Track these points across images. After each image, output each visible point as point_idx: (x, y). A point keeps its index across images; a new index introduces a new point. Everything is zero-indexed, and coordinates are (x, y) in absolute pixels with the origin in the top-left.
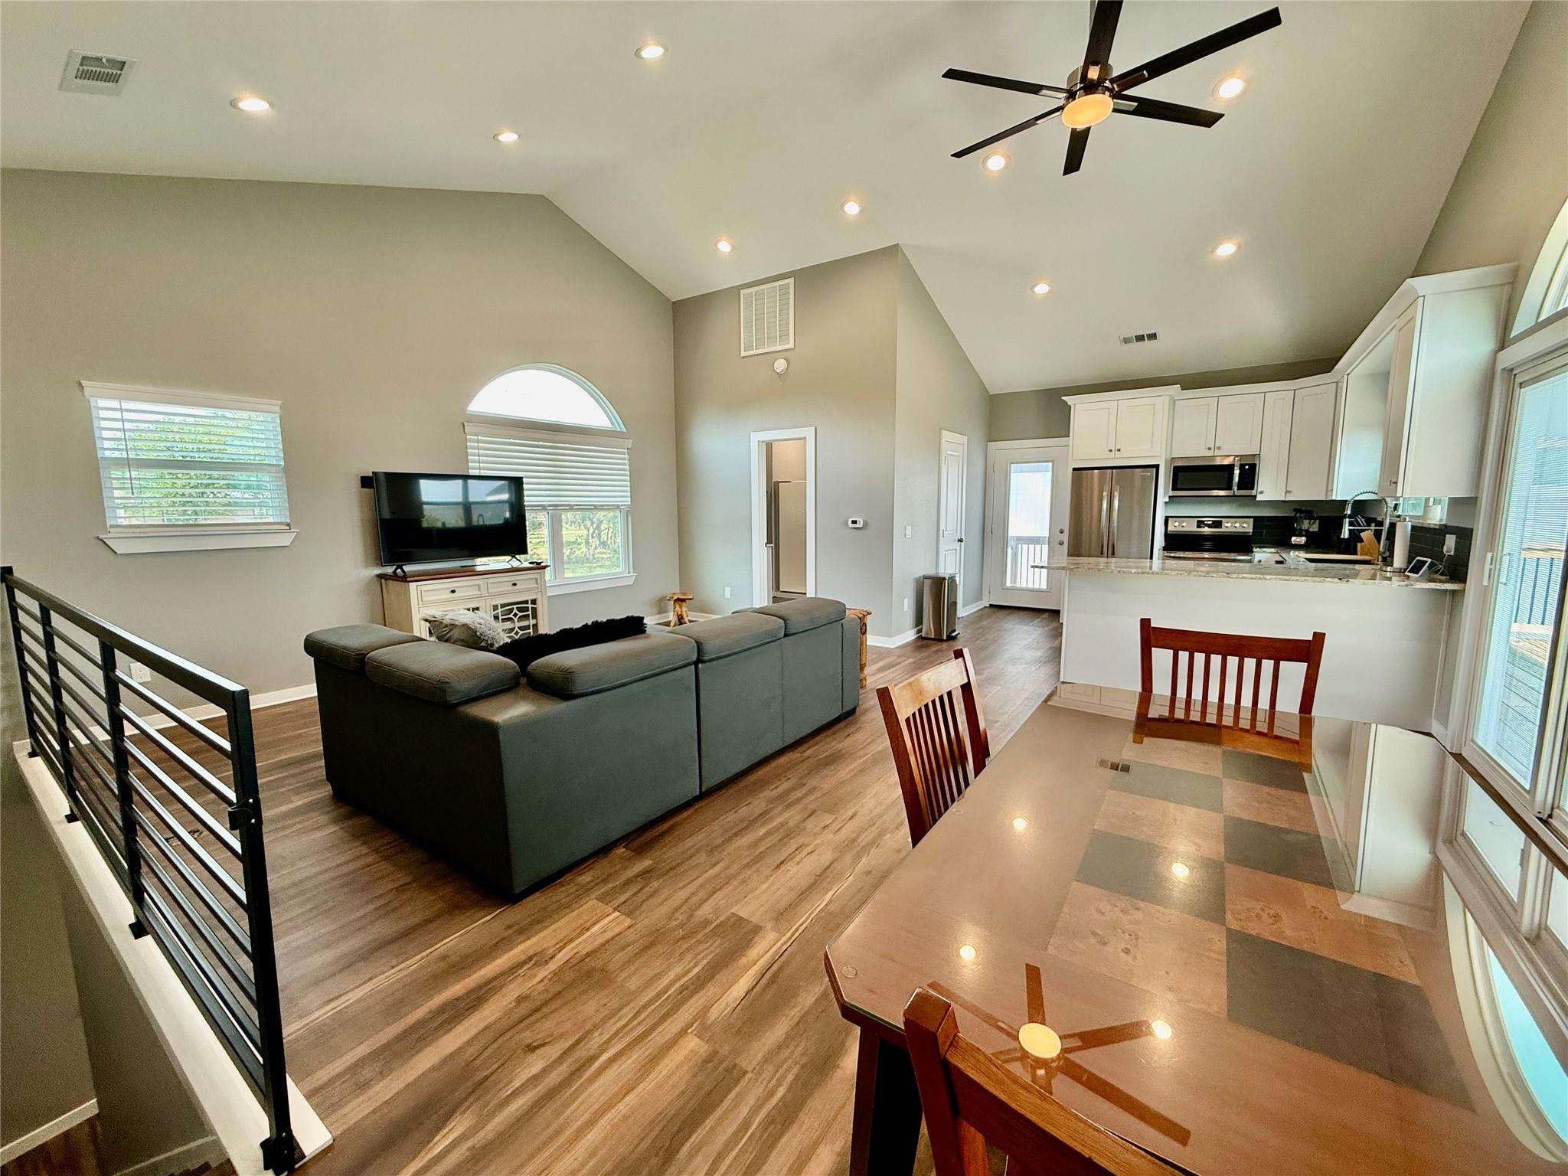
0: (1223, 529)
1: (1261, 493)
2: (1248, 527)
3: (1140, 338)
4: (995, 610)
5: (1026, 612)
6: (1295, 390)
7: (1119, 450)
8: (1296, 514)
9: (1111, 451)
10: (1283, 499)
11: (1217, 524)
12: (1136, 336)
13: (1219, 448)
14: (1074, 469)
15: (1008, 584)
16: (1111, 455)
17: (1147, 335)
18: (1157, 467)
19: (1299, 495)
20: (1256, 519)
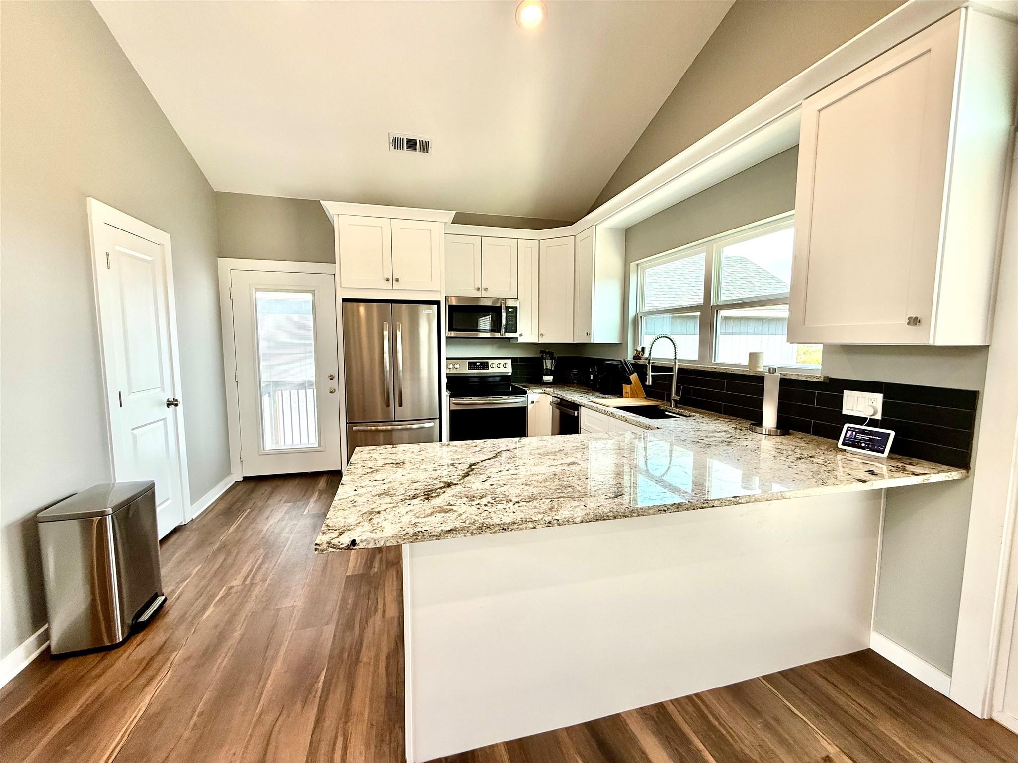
0: (490, 370)
1: (521, 335)
2: (507, 368)
3: (411, 144)
4: (252, 484)
5: (296, 482)
6: (539, 240)
7: (397, 280)
8: (542, 355)
9: (388, 280)
10: (536, 341)
11: (485, 366)
12: (408, 139)
13: (486, 289)
14: (345, 300)
15: (269, 445)
16: (388, 285)
17: (421, 142)
18: (438, 303)
19: (550, 338)
20: (514, 360)
